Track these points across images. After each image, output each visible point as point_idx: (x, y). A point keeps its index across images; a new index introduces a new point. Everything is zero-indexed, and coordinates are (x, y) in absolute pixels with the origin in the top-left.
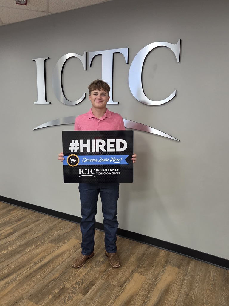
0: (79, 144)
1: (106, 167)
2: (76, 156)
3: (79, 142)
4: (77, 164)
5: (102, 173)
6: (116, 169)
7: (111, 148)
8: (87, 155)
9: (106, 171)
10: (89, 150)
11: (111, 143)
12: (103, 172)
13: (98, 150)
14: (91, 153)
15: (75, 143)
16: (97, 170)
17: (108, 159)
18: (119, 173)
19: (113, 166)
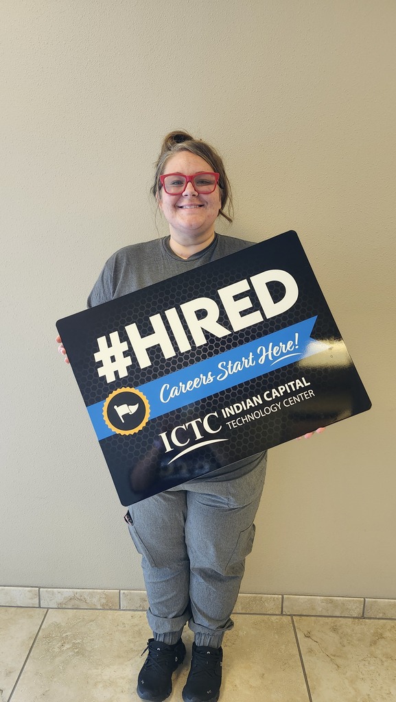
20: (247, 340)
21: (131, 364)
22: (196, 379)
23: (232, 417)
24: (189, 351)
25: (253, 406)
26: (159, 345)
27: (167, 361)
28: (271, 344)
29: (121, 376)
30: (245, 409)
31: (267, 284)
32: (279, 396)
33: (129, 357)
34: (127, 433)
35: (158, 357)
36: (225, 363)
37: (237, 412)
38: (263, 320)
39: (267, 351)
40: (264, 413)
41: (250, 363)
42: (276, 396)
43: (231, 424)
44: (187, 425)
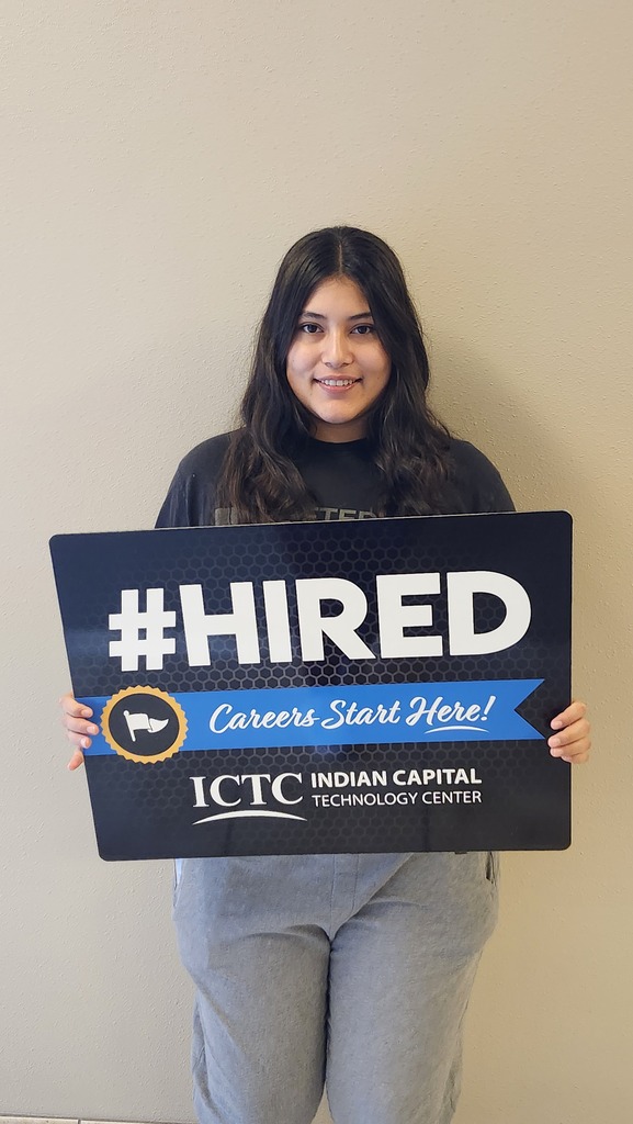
0: (173, 614)
3: (173, 603)
5: (352, 799)
6: (449, 772)
7: (409, 632)
9: (384, 783)
11: (408, 600)
13: (313, 652)
16: (320, 779)
17: (393, 710)
18: (477, 796)
20: (399, 680)
22: (284, 713)
23: (325, 790)
25: (369, 784)
26: (234, 636)
28: (440, 699)
30: (353, 784)
32: (419, 783)
34: (137, 758)
36: (344, 704)
37: (337, 785)
38: (441, 654)
39: (428, 707)
40: (382, 800)
41: (390, 719)
42: (414, 783)
43: (320, 799)
44: (244, 777)
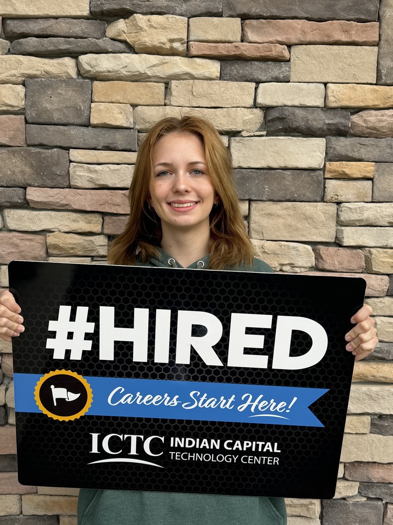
1: (217, 429)
2: (80, 378)
4: (82, 413)
8: (129, 375)
10: (140, 355)
12: (204, 450)
14: (150, 369)
15: (73, 318)
19: (249, 431)
21: (90, 350)
24: (165, 364)
27: (133, 364)
29: (71, 358)
31: (294, 331)
33: (92, 341)
35: (125, 355)
